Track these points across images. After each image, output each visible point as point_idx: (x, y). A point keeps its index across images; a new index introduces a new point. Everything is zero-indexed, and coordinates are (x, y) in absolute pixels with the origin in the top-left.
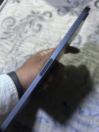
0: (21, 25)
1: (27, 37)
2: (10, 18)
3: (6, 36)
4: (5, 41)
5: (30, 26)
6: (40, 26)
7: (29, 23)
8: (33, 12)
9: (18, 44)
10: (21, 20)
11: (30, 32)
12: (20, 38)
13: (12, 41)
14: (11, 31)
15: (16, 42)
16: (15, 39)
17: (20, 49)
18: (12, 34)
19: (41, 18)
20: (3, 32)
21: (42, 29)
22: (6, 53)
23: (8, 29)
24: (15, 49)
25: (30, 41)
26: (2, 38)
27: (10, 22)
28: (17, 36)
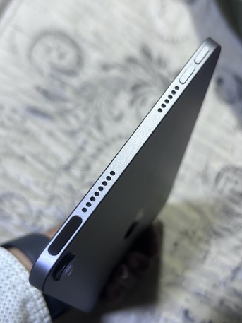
0: (103, 83)
3: (49, 107)
4: (47, 124)
5: (132, 103)
7: (128, 87)
8: (146, 52)
9: (90, 149)
10: (106, 67)
12: (95, 132)
14: (68, 93)
15: (85, 142)
16: (81, 129)
18: (69, 106)
20: (38, 88)
22: (49, 168)
23: (56, 83)
24: (81, 163)
26: (35, 111)
27: (62, 56)
28: (87, 122)
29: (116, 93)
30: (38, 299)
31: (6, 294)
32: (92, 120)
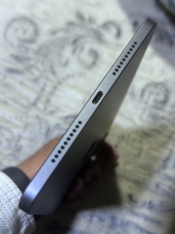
0: (53, 43)
1: (68, 76)
3: (19, 66)
4: (19, 77)
5: (74, 52)
6: (95, 55)
7: (70, 42)
8: (80, 16)
9: (48, 89)
10: (53, 32)
11: (74, 67)
12: (51, 77)
13: (36, 81)
14: (31, 55)
15: (45, 85)
16: (41, 76)
17: (54, 100)
18: (32, 63)
20: (12, 56)
21: (99, 63)
22: (23, 106)
23: (23, 49)
24: (43, 99)
25: (74, 87)
26: (11, 71)
27: (25, 32)
28: (44, 71)
29: (62, 47)
32: (48, 69)
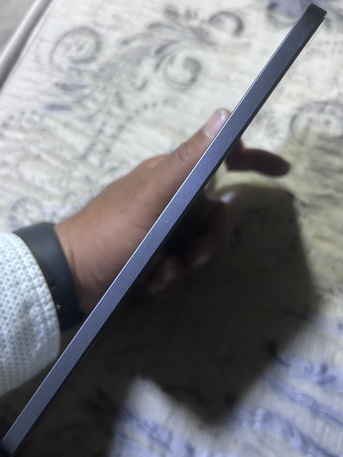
0: (123, 58)
1: (146, 106)
2: (83, 30)
3: (67, 99)
4: (63, 116)
5: (157, 66)
6: (195, 66)
7: (153, 52)
8: (171, 12)
9: (109, 130)
10: (125, 42)
11: (157, 89)
12: (116, 110)
13: (90, 119)
14: (87, 80)
15: (104, 124)
16: (100, 111)
17: (117, 147)
18: (87, 91)
19: (201, 37)
20: (57, 85)
21: (201, 78)
22: (65, 161)
23: (74, 73)
24: (100, 147)
25: (156, 124)
26: (53, 107)
27: (80, 48)
28: (106, 101)
29: (139, 62)
30: (47, 304)
31: (6, 292)
32: (111, 98)
